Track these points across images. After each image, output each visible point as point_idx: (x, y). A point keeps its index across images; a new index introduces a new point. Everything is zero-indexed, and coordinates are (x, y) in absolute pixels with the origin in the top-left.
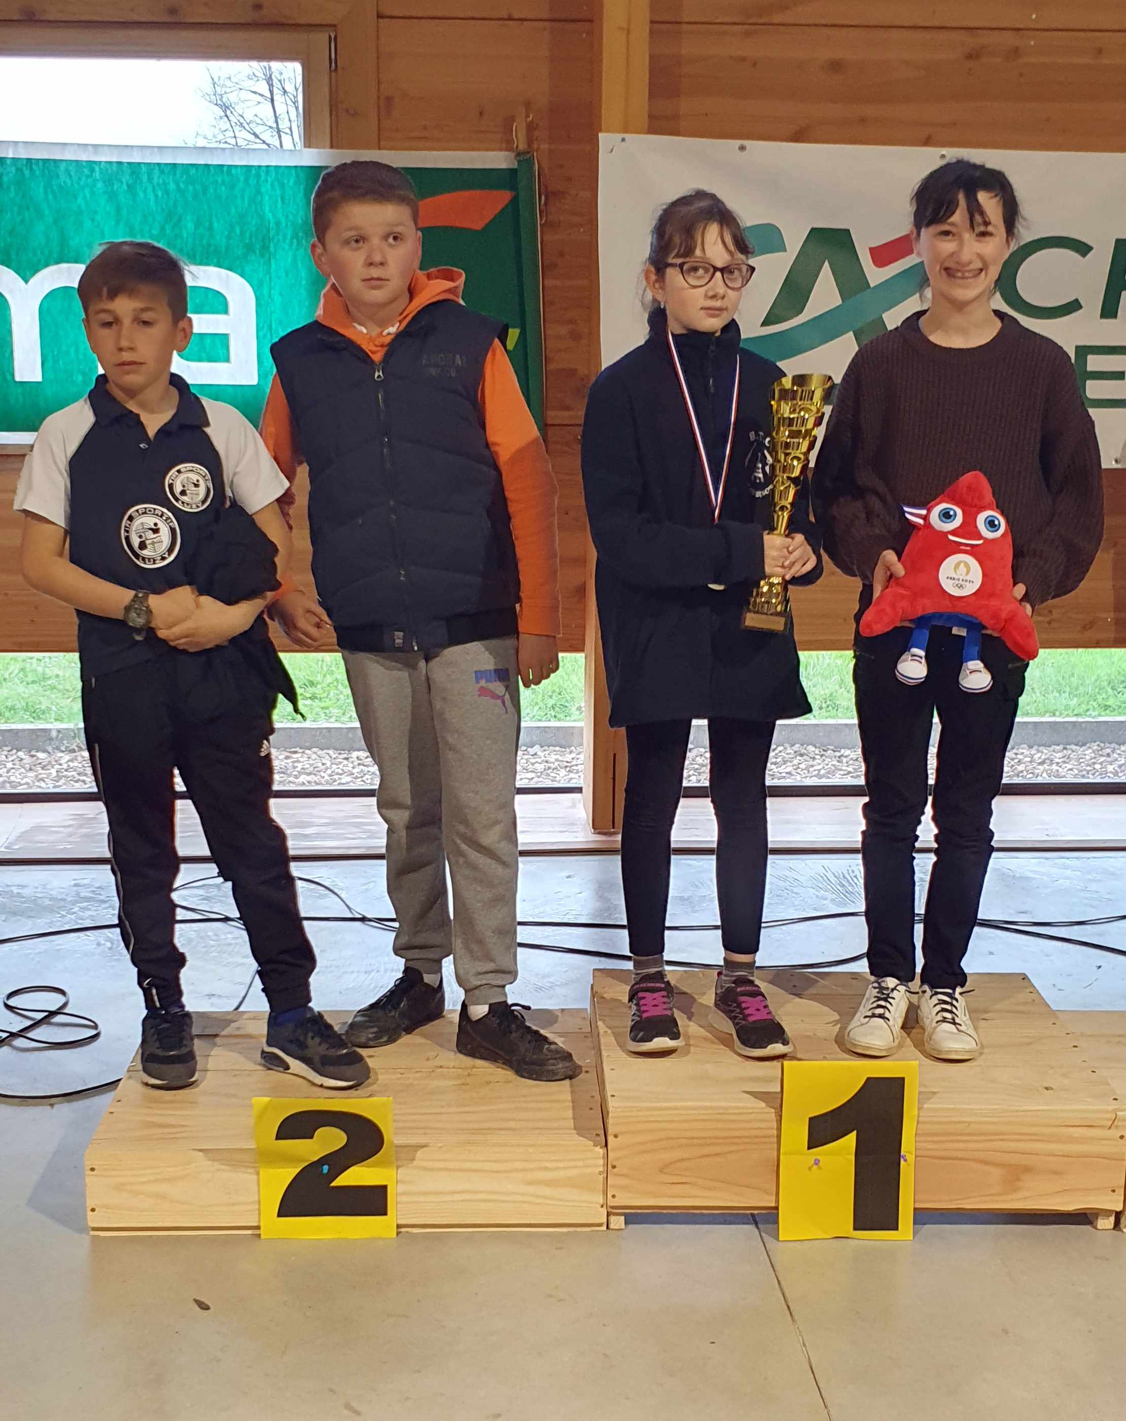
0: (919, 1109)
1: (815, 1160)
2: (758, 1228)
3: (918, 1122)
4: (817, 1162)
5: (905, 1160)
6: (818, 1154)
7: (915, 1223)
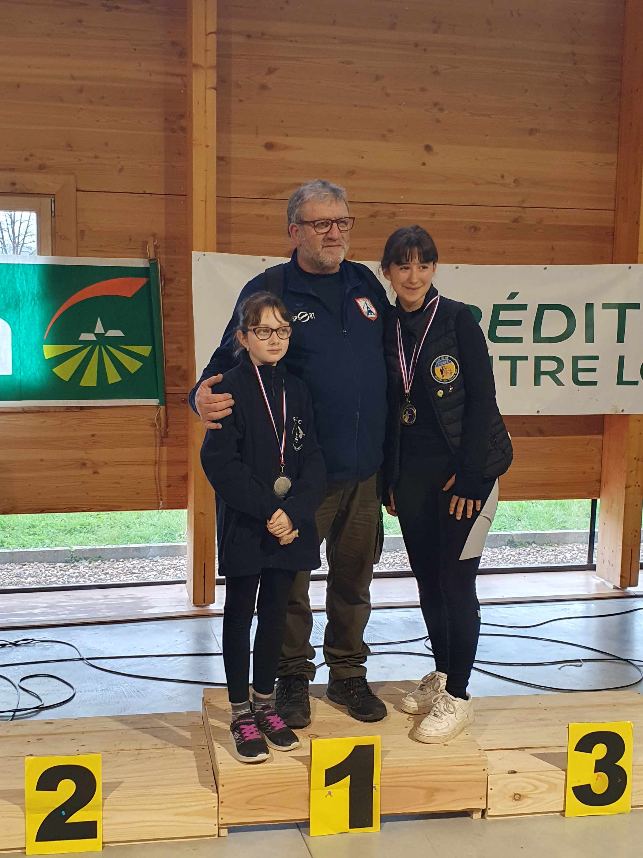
0: (382, 760)
1: (329, 792)
2: (300, 830)
3: (382, 768)
4: (330, 793)
5: (376, 789)
6: (330, 789)
7: (381, 822)
